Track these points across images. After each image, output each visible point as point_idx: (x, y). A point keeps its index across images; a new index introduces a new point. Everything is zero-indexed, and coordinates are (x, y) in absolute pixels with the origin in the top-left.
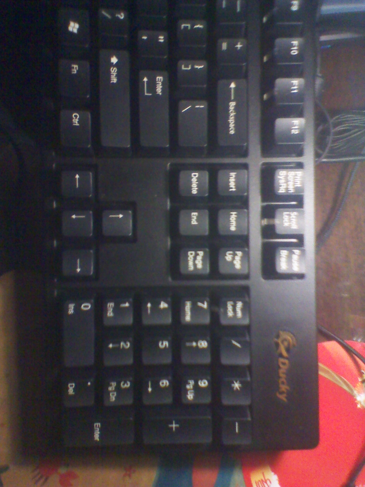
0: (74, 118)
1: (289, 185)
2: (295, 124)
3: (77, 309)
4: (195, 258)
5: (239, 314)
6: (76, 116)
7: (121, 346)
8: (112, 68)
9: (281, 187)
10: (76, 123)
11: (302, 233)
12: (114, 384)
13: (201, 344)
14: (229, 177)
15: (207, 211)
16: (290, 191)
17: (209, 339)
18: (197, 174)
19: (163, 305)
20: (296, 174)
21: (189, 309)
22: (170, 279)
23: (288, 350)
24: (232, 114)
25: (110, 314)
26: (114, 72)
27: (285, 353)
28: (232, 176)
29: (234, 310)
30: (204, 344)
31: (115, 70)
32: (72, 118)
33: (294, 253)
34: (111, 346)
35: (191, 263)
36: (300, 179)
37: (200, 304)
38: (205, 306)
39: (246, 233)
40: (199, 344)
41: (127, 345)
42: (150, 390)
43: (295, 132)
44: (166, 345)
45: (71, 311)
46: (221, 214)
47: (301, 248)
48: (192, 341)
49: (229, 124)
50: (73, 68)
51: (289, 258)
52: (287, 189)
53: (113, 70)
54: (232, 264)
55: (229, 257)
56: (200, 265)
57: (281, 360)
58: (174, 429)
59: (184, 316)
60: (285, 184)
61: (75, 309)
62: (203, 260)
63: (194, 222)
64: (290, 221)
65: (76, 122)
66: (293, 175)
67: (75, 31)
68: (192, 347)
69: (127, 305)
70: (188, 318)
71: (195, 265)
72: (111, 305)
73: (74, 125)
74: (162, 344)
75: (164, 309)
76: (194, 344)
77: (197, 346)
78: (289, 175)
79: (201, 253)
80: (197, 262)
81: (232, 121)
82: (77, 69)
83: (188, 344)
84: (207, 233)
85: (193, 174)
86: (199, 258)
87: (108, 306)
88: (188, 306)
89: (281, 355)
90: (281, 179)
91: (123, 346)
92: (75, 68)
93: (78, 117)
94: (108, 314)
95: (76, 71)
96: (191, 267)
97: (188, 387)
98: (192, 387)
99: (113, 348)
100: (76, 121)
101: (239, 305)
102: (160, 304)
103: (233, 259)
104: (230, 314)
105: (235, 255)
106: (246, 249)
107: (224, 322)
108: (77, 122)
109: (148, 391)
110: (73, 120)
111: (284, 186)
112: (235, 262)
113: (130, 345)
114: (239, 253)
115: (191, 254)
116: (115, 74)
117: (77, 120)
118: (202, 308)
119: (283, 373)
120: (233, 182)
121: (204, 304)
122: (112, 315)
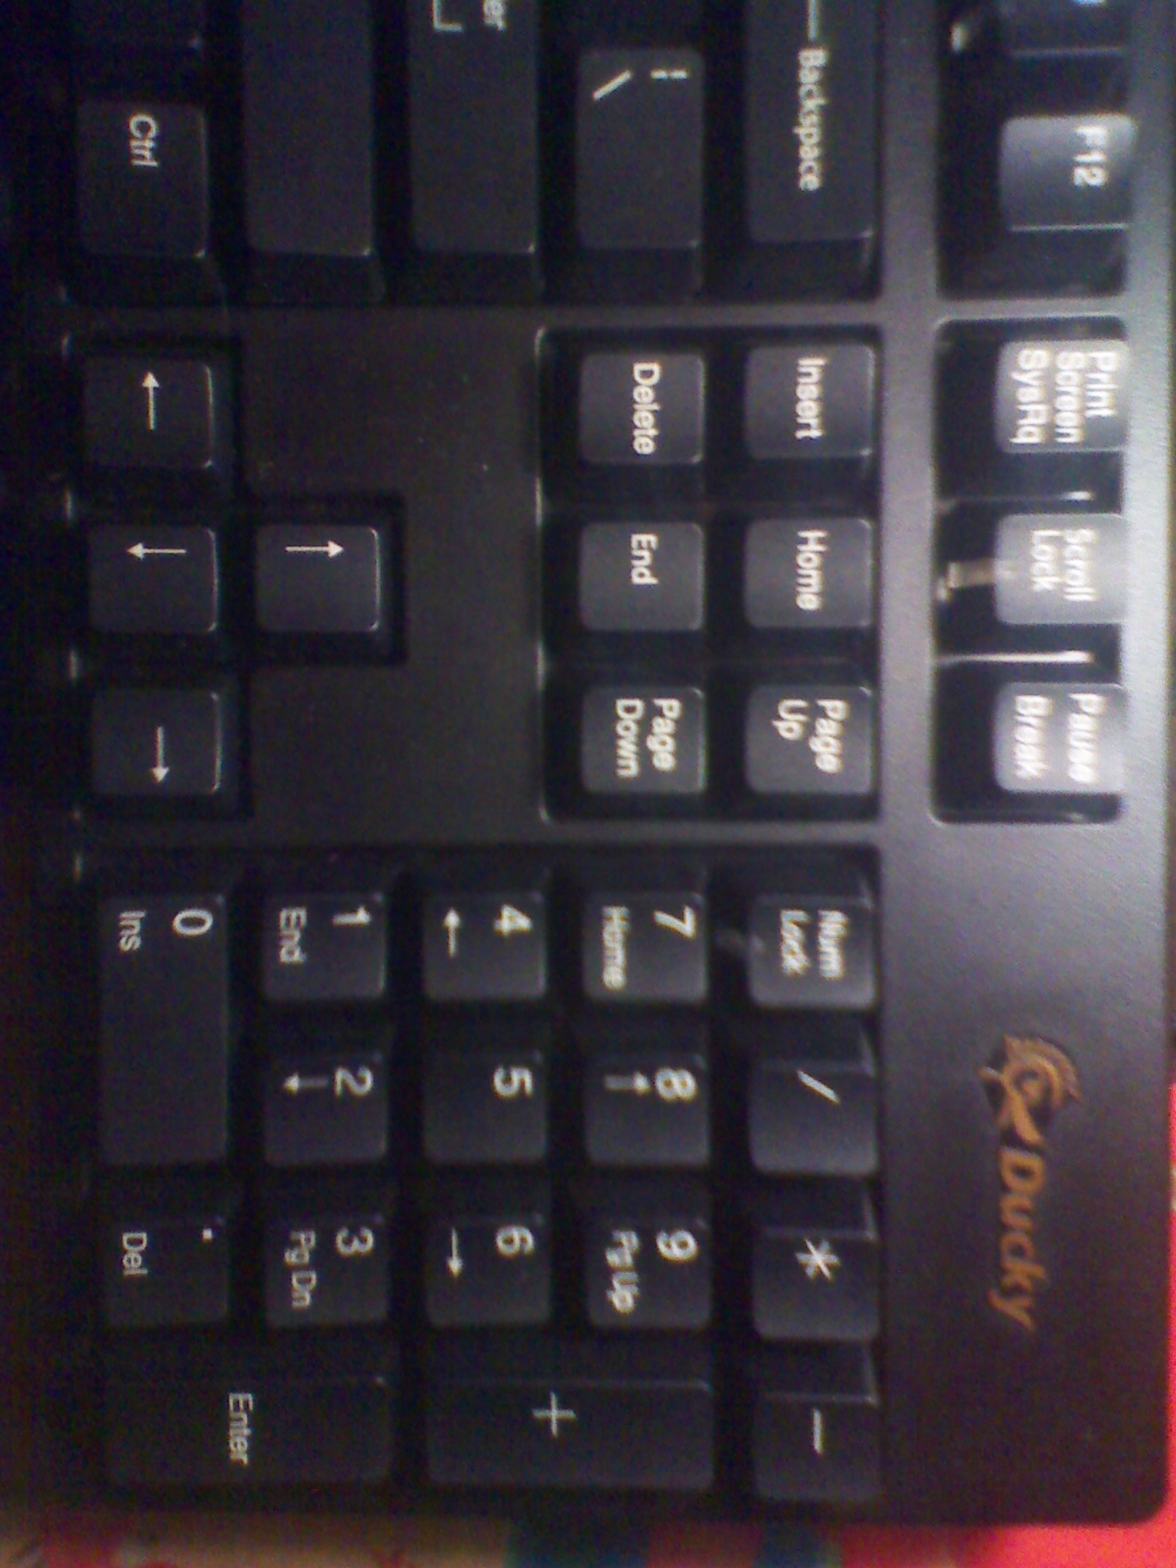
0: (137, 133)
1: (1059, 411)
2: (1089, 142)
3: (157, 930)
4: (645, 728)
5: (833, 962)
6: (144, 128)
7: (339, 1088)
9: (1022, 422)
10: (143, 157)
11: (1113, 621)
12: (308, 1240)
13: (668, 1084)
14: (793, 377)
15: (698, 530)
16: (1068, 435)
17: (701, 1062)
18: (656, 368)
19: (512, 921)
20: (1094, 360)
21: (619, 937)
22: (544, 815)
23: (1041, 1115)
24: (812, 104)
25: (291, 953)
27: (1028, 1130)
28: (809, 374)
29: (811, 946)
30: (684, 1084)
32: (129, 136)
33: (1076, 708)
34: (294, 1083)
35: (627, 749)
36: (1112, 386)
37: (664, 919)
38: (687, 925)
39: (865, 623)
40: (660, 1086)
41: (361, 1081)
42: (455, 1265)
43: (1090, 175)
44: (522, 1084)
45: (130, 942)
46: (759, 539)
47: (1105, 686)
48: (628, 1071)
49: (796, 143)
51: (1055, 726)
52: (1051, 429)
54: (802, 751)
55: (789, 725)
56: (664, 759)
57: (1013, 1157)
58: (554, 1428)
59: (600, 967)
60: (1042, 408)
61: (148, 930)
62: (681, 734)
63: (642, 575)
64: (1062, 566)
65: (144, 150)
66: (1081, 365)
68: (631, 1095)
69: (362, 917)
70: (614, 976)
71: (645, 755)
72: (293, 919)
73: (137, 162)
74: (507, 1080)
75: (517, 936)
76: (641, 1083)
77: (653, 1093)
78: (1061, 366)
79: (671, 707)
80: (652, 743)
81: (809, 132)
83: (613, 1083)
84: (697, 623)
85: (638, 368)
86: (664, 727)
87: (283, 922)
88: (615, 925)
89: (1012, 1138)
90: (1027, 385)
91: (345, 1086)
93: (153, 132)
94: (284, 957)
96: (629, 765)
97: (613, 1258)
98: (629, 1260)
99: (304, 1094)
100: (143, 147)
101: (833, 924)
102: (499, 916)
103: (810, 730)
104: (794, 961)
105: (816, 713)
106: (867, 691)
107: (763, 993)
108: (147, 154)
109: (446, 1269)
110: (134, 143)
111: (1037, 414)
112: (816, 745)
113: (375, 1081)
114: (836, 708)
115: (628, 712)
117: (149, 144)
118: (676, 936)
119: (1022, 1211)
120: (810, 399)
121: (681, 918)
122: (297, 956)
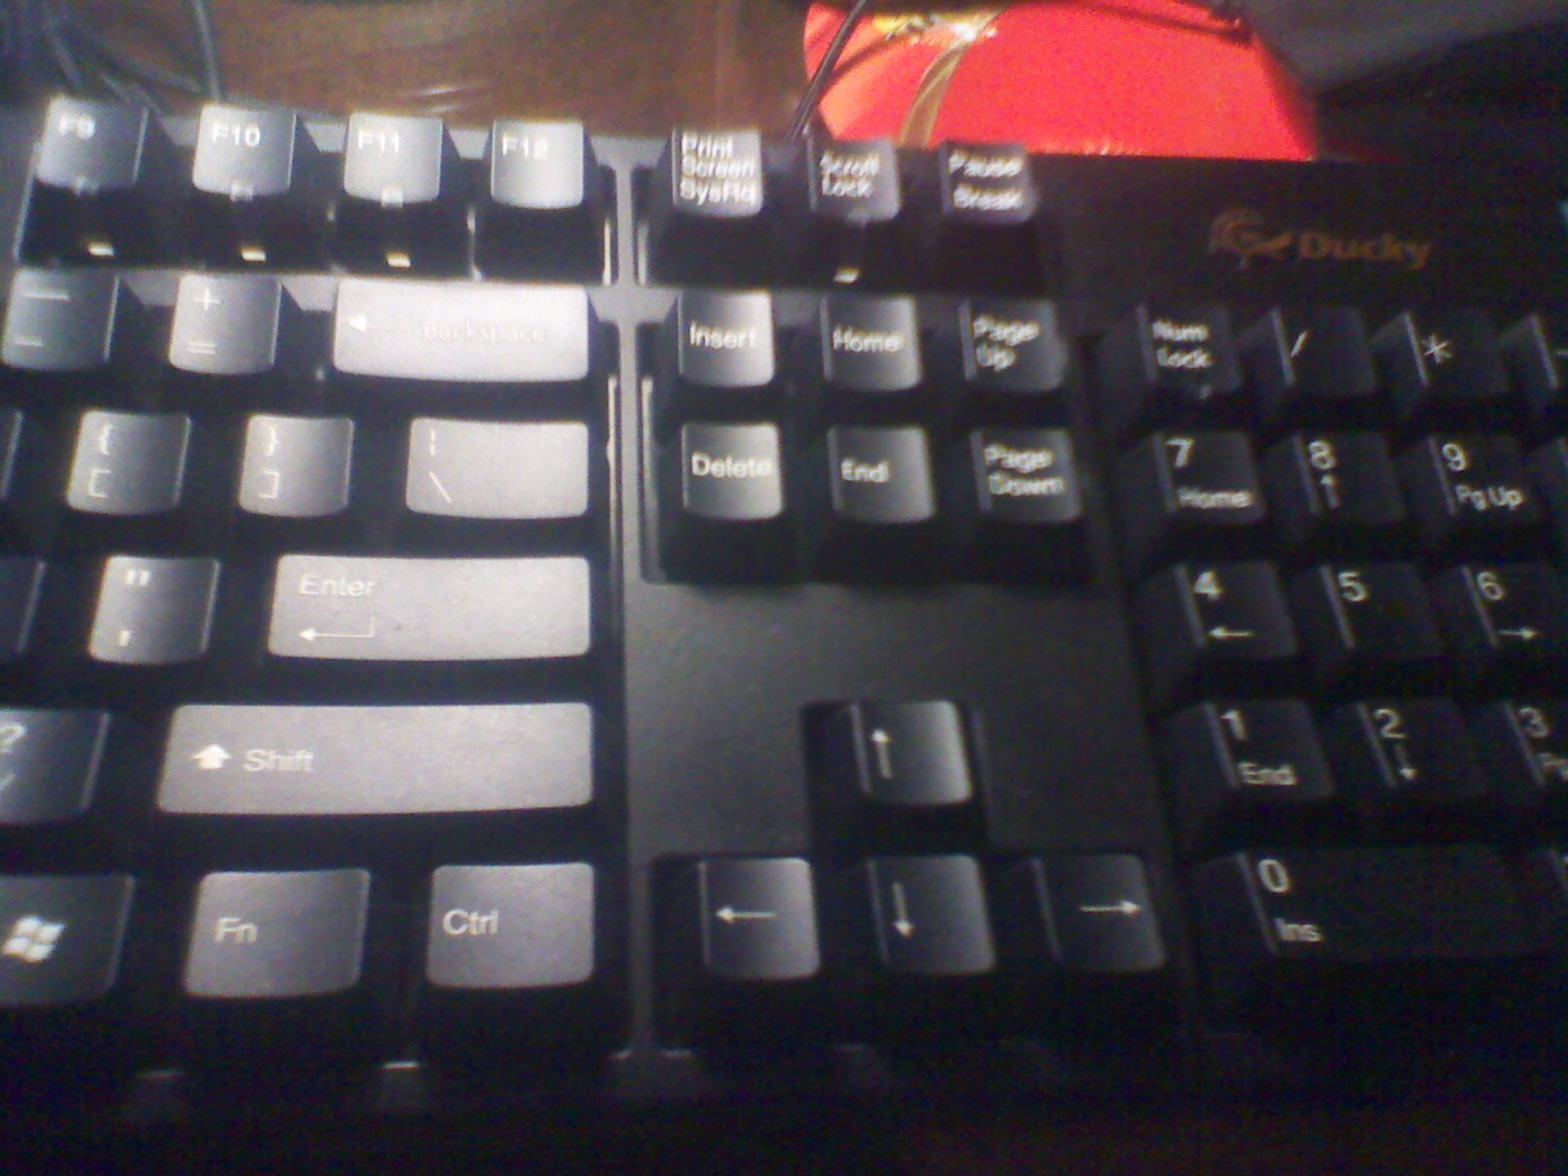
0: (462, 930)
1: (729, 175)
3: (1291, 909)
5: (1195, 332)
6: (457, 922)
7: (1398, 735)
8: (248, 767)
9: (737, 199)
10: (488, 923)
12: (1546, 759)
13: (1323, 460)
14: (705, 350)
16: (748, 170)
17: (1299, 436)
18: (696, 458)
19: (1207, 586)
20: (689, 152)
21: (1204, 496)
23: (1270, 233)
24: (471, 331)
25: (1284, 777)
26: (265, 758)
27: (1282, 241)
28: (703, 339)
29: (1187, 347)
30: (1320, 449)
31: (256, 755)
32: (466, 936)
33: (961, 171)
34: (1408, 772)
35: (1037, 487)
36: (709, 140)
37: (1181, 460)
38: (1183, 444)
40: (1328, 466)
41: (1387, 718)
42: (1527, 634)
44: (1350, 579)
47: (942, 152)
48: (1320, 490)
50: (229, 936)
51: (980, 184)
52: (743, 179)
53: (255, 764)
54: (1022, 350)
55: (1001, 360)
56: (1040, 459)
57: (1305, 249)
59: (1234, 511)
60: (726, 186)
61: (1294, 916)
63: (879, 473)
64: (850, 178)
65: (481, 922)
66: (694, 161)
67: (52, 931)
68: (1338, 488)
69: (1233, 717)
70: (1240, 499)
71: (1040, 473)
72: (1251, 773)
73: (494, 930)
74: (1352, 591)
75: (1221, 583)
76: (1327, 480)
77: (1333, 471)
78: (693, 172)
79: (994, 453)
80: (1029, 468)
82: (236, 920)
83: (1334, 500)
84: (919, 435)
85: (696, 470)
86: (1014, 459)
87: (1255, 783)
88: (1195, 498)
89: (1291, 252)
90: (708, 196)
91: (1393, 731)
92: (229, 930)
93: (462, 914)
94: (1289, 782)
95: (243, 927)
96: (1054, 486)
97: (1481, 505)
98: (1478, 494)
99: (1414, 765)
100: (478, 922)
101: (1164, 330)
102: (1206, 595)
103: (1002, 345)
104: (1199, 359)
105: (988, 341)
107: (1232, 381)
108: (485, 919)
109: (1532, 642)
110: (474, 932)
111: (731, 190)
112: (1017, 340)
113: (1383, 706)
114: (980, 327)
116: (273, 755)
117: (474, 918)
118: (1194, 453)
119: (1345, 248)
120: (723, 339)
121: (1177, 449)
122: (1285, 770)
